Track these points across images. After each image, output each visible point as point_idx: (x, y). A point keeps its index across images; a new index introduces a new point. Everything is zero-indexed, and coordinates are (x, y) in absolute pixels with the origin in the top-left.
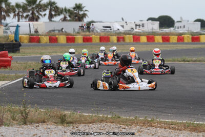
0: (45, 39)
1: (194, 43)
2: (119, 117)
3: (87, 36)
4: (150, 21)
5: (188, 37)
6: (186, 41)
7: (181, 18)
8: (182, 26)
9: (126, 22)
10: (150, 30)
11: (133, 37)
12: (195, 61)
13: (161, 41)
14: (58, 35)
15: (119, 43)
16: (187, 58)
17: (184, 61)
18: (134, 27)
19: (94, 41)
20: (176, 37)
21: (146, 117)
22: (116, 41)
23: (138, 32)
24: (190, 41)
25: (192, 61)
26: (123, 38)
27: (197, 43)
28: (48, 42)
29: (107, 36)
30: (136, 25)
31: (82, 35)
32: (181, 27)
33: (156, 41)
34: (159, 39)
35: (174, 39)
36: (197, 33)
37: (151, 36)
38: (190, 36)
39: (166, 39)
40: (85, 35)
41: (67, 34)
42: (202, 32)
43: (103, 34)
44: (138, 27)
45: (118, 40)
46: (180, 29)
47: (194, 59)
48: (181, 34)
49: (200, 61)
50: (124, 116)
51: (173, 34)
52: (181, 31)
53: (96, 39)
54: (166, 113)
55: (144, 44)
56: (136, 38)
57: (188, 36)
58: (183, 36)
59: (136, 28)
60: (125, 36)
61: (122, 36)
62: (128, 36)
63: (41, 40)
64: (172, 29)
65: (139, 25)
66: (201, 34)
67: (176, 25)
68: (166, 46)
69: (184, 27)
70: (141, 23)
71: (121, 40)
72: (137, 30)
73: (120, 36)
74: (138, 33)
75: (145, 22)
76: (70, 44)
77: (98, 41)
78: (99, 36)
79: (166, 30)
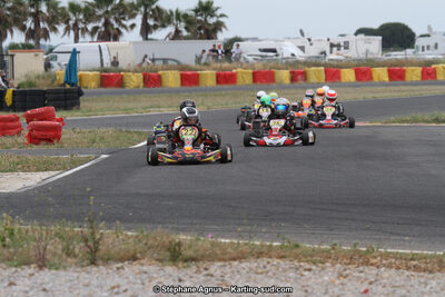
0: (135, 80)
2: (297, 246)
3: (225, 70)
4: (361, 36)
6: (440, 77)
7: (429, 28)
8: (432, 45)
9: (310, 40)
10: (362, 56)
11: (326, 71)
13: (386, 78)
14: (163, 69)
15: (296, 84)
17: (437, 120)
18: (327, 49)
19: (240, 81)
20: (419, 70)
21: (355, 245)
22: (287, 81)
23: (337, 60)
26: (304, 75)
28: (142, 84)
29: (267, 70)
30: (332, 46)
31: (214, 69)
32: (428, 47)
33: (376, 79)
34: (381, 74)
35: (414, 74)
37: (363, 68)
39: (397, 74)
40: (221, 69)
41: (181, 67)
43: (259, 66)
44: (335, 49)
45: (294, 78)
46: (426, 51)
48: (430, 63)
50: (310, 242)
51: (412, 63)
52: (429, 55)
53: (244, 77)
54: (399, 235)
55: (350, 85)
56: (332, 74)
58: (434, 66)
59: (331, 52)
60: (307, 69)
61: (301, 69)
62: (314, 68)
63: (126, 80)
64: (409, 51)
65: (339, 46)
67: (419, 42)
68: (397, 88)
69: (436, 46)
70: (341, 41)
71: (299, 77)
72: (333, 56)
73: (296, 70)
74: (336, 63)
75: (351, 38)
76: (187, 88)
77: (249, 80)
78: (251, 71)
79: (397, 55)
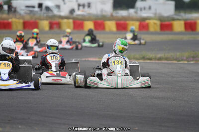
1: (163, 32)
5: (155, 24)
6: (152, 29)
8: (147, 7)
10: (99, 13)
11: (74, 23)
12: (160, 59)
13: (114, 28)
15: (52, 31)
16: (150, 55)
17: (144, 58)
18: (76, 8)
19: (14, 27)
20: (137, 23)
22: (47, 28)
23: (82, 15)
24: (158, 29)
25: (155, 59)
26: (59, 25)
27: (168, 32)
29: (33, 20)
30: (79, 5)
32: (145, 9)
33: (107, 29)
34: (111, 25)
36: (168, 17)
37: (99, 21)
38: (158, 23)
39: (122, 26)
42: (176, 17)
43: (28, 18)
44: (81, 8)
45: (51, 26)
46: (143, 11)
47: (159, 56)
48: (144, 19)
49: (167, 59)
51: (133, 19)
52: (144, 14)
56: (78, 24)
57: (155, 21)
58: (147, 21)
59: (78, 9)
60: (60, 21)
61: (57, 20)
62: (65, 21)
64: (132, 11)
65: (84, 6)
66: (174, 20)
67: (139, 5)
69: (150, 8)
70: (85, 2)
71: (55, 26)
72: (79, 13)
73: (53, 21)
74: (80, 17)
78: (22, 21)
79: (123, 13)
